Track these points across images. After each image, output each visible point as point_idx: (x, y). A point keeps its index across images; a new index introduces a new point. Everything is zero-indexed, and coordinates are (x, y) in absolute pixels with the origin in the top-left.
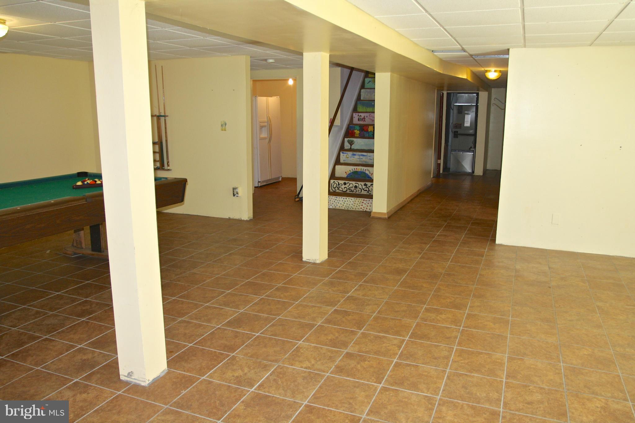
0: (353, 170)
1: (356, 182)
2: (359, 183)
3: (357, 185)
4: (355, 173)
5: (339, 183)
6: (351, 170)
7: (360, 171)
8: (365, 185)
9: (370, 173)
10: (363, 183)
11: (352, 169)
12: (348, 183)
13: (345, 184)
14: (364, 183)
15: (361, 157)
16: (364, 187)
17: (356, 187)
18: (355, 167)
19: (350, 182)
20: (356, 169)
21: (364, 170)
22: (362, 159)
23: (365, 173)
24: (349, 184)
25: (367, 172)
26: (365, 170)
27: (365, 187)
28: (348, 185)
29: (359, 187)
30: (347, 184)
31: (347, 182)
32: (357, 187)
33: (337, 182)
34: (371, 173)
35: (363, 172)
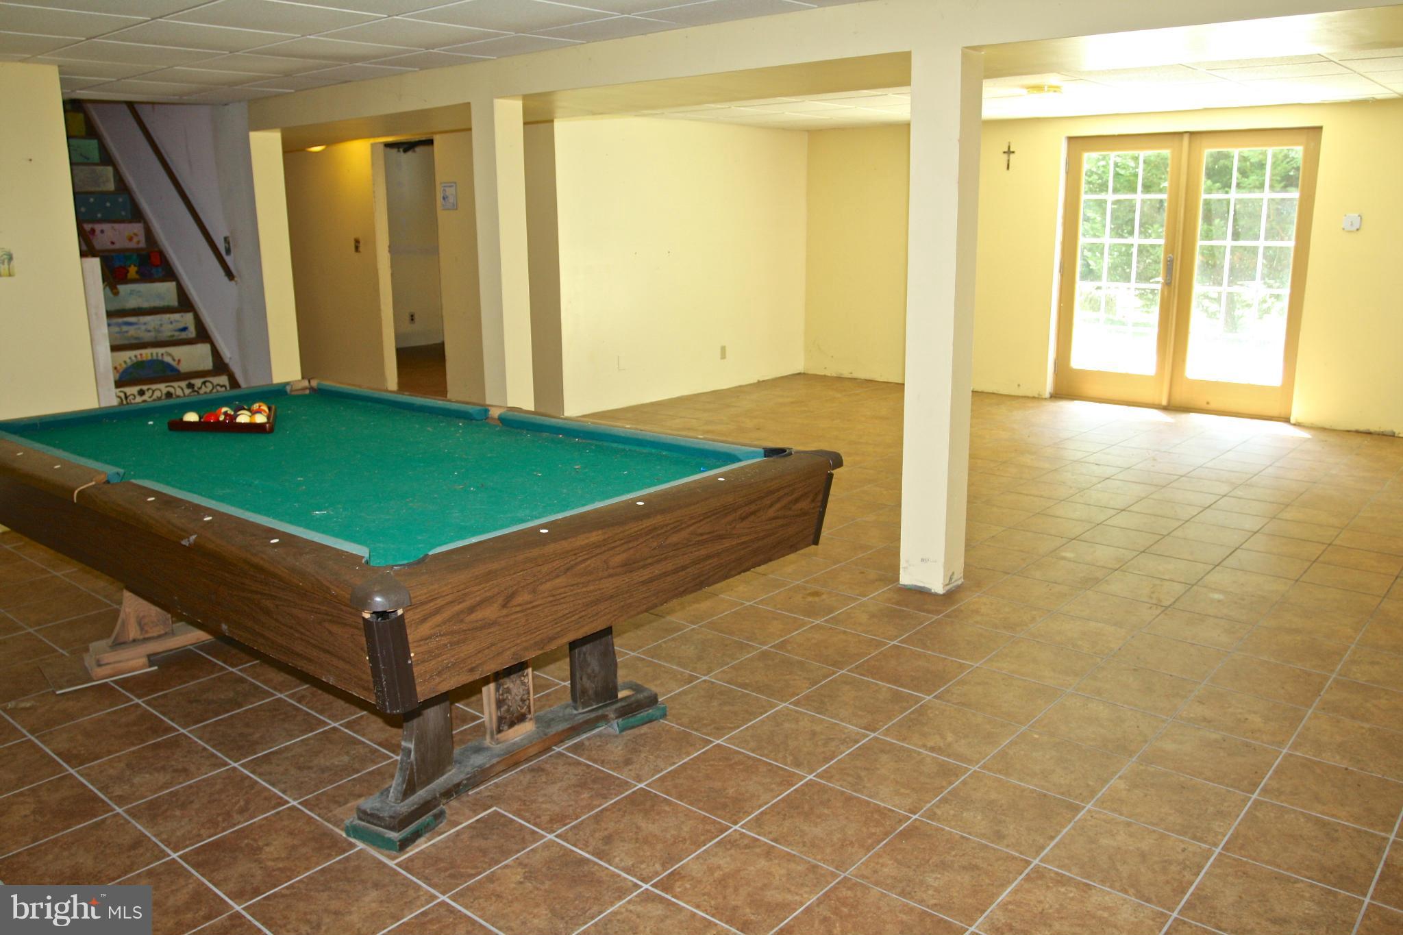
0: (133, 358)
1: (167, 384)
2: (175, 384)
3: (171, 390)
4: (139, 365)
5: (125, 394)
6: (128, 361)
7: (150, 361)
8: (190, 386)
9: (174, 360)
10: (183, 384)
11: (130, 358)
12: (148, 389)
13: (141, 393)
14: (187, 382)
15: (125, 328)
16: (187, 391)
17: (169, 395)
18: (137, 352)
19: (154, 387)
20: (139, 357)
21: (160, 355)
22: (127, 332)
23: (162, 362)
24: (151, 391)
25: (168, 359)
26: (162, 355)
27: (190, 390)
28: (148, 394)
29: (177, 393)
30: (146, 392)
31: (145, 387)
32: (172, 394)
33: (121, 392)
34: (177, 359)
35: (157, 360)
